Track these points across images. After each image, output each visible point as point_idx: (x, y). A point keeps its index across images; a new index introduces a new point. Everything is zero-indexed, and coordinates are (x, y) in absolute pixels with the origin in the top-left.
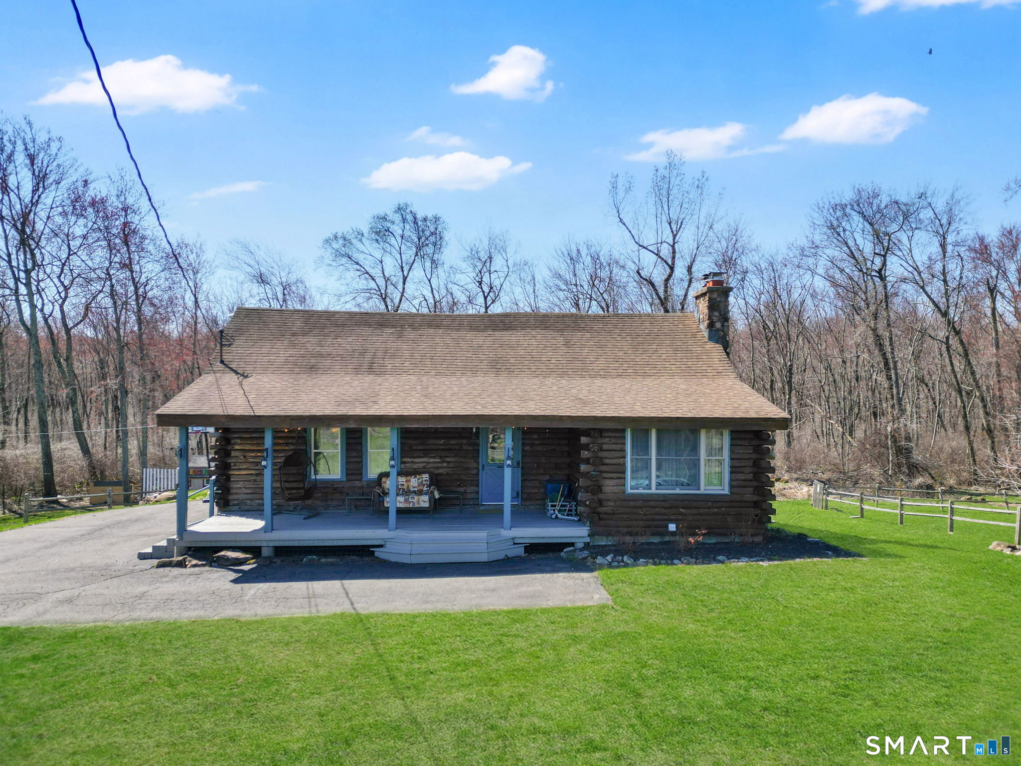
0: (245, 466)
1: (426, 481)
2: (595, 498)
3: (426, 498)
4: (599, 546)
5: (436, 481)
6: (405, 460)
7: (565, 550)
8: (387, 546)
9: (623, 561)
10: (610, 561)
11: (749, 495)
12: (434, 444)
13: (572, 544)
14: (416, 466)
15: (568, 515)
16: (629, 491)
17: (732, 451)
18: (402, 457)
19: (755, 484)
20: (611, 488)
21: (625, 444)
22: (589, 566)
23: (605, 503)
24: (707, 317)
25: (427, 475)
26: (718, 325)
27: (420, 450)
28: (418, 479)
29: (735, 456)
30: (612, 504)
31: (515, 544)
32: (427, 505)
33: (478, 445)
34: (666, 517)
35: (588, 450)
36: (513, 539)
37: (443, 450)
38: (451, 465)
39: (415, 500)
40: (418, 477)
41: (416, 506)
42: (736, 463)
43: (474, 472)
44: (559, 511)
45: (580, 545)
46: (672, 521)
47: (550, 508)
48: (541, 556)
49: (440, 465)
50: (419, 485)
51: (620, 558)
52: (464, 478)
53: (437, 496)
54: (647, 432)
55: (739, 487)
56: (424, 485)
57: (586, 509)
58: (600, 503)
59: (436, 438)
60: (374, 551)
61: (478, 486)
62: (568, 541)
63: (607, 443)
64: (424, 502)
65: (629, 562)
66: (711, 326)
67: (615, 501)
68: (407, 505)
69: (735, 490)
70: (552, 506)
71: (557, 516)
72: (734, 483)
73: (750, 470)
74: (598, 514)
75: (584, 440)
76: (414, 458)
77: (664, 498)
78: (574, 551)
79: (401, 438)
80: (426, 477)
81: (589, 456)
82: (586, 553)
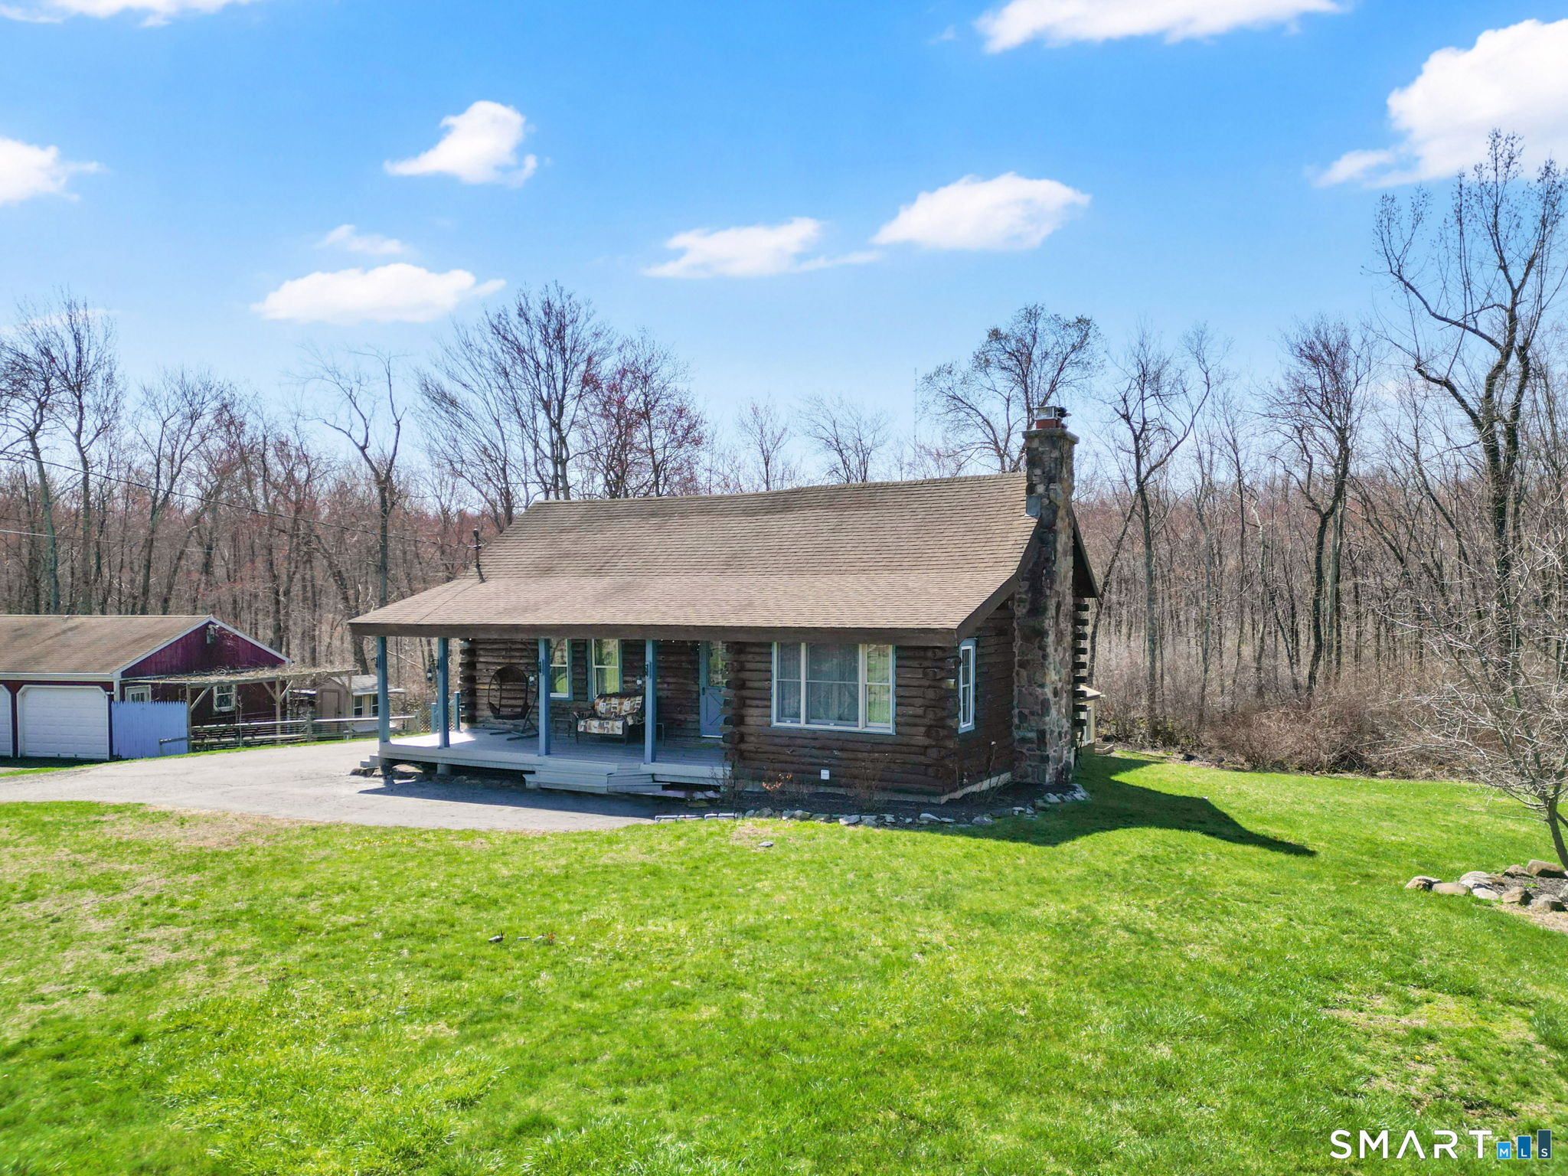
1: (635, 704)
2: (736, 730)
3: (619, 724)
6: (627, 679)
8: (539, 772)
11: (920, 737)
16: (775, 724)
17: (897, 675)
18: (624, 675)
19: (928, 721)
20: (755, 719)
21: (770, 662)
23: (747, 738)
25: (641, 698)
26: (1041, 489)
28: (630, 702)
29: (901, 682)
30: (755, 739)
31: (654, 781)
32: (620, 732)
33: (697, 663)
34: (816, 760)
36: (652, 775)
39: (609, 726)
40: (632, 699)
41: (607, 732)
42: (904, 692)
43: (695, 696)
46: (826, 766)
50: (626, 709)
52: (685, 702)
53: (630, 722)
54: (796, 647)
55: (907, 724)
56: (635, 709)
58: (742, 737)
61: (698, 713)
63: (750, 661)
64: (617, 728)
67: (759, 736)
68: (601, 731)
69: (904, 730)
72: (901, 719)
73: (918, 701)
74: (741, 751)
76: (631, 677)
77: (815, 736)
79: (623, 653)
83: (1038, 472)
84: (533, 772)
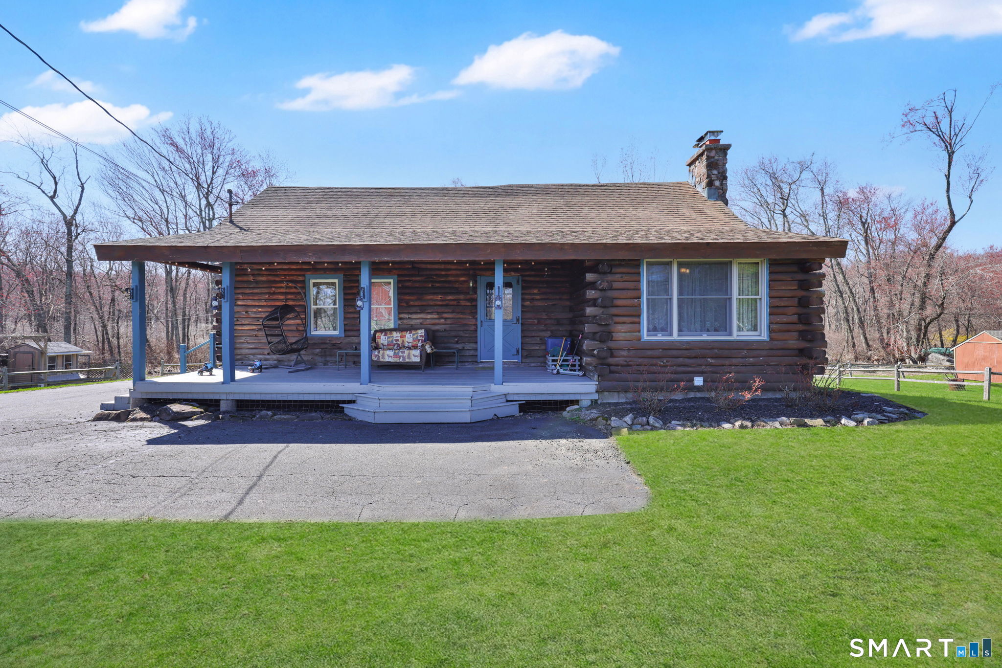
0: (247, 322)
1: (421, 336)
2: (604, 346)
3: (417, 352)
4: (609, 404)
5: (432, 337)
6: (402, 316)
7: (568, 409)
8: (358, 401)
9: (648, 424)
10: (630, 423)
11: (794, 342)
12: (432, 300)
13: (576, 402)
14: (413, 322)
15: (571, 370)
16: (646, 337)
17: (770, 287)
18: (399, 313)
19: (801, 327)
20: (624, 334)
21: (639, 281)
22: (600, 430)
23: (616, 353)
24: (706, 176)
25: (423, 331)
26: (717, 183)
27: (418, 306)
28: (414, 335)
29: (775, 294)
30: (625, 353)
31: (507, 401)
32: (418, 360)
33: (476, 300)
34: (690, 369)
35: (595, 289)
36: (505, 395)
37: (442, 305)
38: (449, 321)
39: (406, 355)
40: (413, 332)
41: (407, 360)
42: (777, 302)
43: (473, 328)
44: (561, 366)
45: (585, 403)
46: (699, 374)
47: (550, 363)
48: (538, 416)
49: (437, 321)
50: (414, 340)
51: (644, 419)
52: (461, 334)
53: (429, 350)
55: (780, 331)
56: (419, 340)
57: (593, 359)
58: (611, 352)
59: (434, 294)
60: (343, 408)
61: (476, 343)
62: (572, 398)
63: (617, 279)
64: (415, 356)
65: (657, 425)
66: (710, 184)
67: (629, 350)
68: (396, 360)
69: (775, 335)
70: (553, 361)
71: (558, 371)
72: (774, 327)
73: (792, 310)
74: (609, 365)
75: (590, 277)
76: (411, 313)
77: (688, 347)
78: (579, 410)
79: (399, 294)
80: (421, 332)
81: (595, 296)
82: (594, 413)
83: (715, 172)
84: (353, 402)
